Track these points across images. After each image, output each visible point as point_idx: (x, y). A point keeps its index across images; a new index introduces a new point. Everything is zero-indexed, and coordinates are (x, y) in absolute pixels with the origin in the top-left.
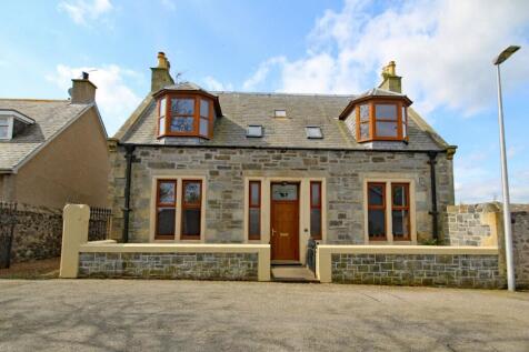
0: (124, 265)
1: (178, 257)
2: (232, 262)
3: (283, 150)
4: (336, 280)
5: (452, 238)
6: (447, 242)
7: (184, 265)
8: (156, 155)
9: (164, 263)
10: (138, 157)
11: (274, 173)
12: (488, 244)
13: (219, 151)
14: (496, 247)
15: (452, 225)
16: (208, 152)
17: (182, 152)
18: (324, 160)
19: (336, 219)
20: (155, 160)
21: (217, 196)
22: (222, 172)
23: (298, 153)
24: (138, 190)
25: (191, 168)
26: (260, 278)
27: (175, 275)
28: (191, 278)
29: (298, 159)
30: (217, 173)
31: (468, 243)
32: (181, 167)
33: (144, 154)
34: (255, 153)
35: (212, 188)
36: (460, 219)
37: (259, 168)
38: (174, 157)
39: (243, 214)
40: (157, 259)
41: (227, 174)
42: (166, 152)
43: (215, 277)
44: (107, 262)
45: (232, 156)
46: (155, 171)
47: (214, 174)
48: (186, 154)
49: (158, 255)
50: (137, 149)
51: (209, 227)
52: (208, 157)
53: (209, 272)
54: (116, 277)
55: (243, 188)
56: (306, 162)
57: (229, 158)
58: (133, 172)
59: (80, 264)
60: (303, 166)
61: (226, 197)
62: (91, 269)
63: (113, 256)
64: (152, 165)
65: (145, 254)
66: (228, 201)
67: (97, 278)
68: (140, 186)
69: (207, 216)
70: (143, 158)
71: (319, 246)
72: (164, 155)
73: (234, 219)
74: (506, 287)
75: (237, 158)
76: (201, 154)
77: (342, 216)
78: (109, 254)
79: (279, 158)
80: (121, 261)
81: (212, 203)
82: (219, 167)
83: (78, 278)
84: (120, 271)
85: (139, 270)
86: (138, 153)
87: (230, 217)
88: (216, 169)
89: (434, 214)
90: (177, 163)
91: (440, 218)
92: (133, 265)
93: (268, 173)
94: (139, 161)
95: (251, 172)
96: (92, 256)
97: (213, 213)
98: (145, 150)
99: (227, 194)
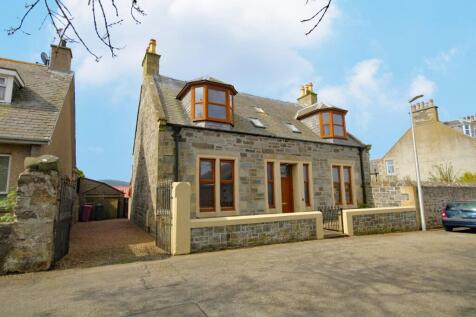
0: (228, 236)
1: (267, 225)
2: (302, 227)
3: (287, 140)
4: (356, 234)
5: (375, 202)
6: (372, 205)
7: (272, 232)
8: (198, 137)
9: (258, 231)
10: (184, 137)
11: (281, 156)
12: (407, 205)
13: (246, 137)
14: (413, 207)
15: (376, 194)
16: (239, 137)
17: (219, 136)
18: (310, 149)
19: (318, 191)
20: (197, 140)
21: (246, 174)
22: (249, 154)
23: (295, 143)
24: (184, 168)
25: (227, 149)
26: (318, 237)
27: (266, 242)
28: (277, 242)
29: (295, 148)
30: (245, 155)
31: (391, 205)
32: (219, 148)
33: (188, 135)
34: (270, 140)
35: (242, 167)
36: (383, 190)
37: (272, 152)
38: (212, 139)
39: (264, 189)
40: (253, 229)
41: (252, 156)
42: (207, 134)
43: (292, 240)
44: (214, 235)
45: (256, 142)
46: (198, 151)
47: (243, 155)
48: (222, 137)
49: (253, 226)
50: (183, 130)
51: (242, 199)
52: (239, 141)
53: (288, 236)
54: (223, 248)
55: (263, 168)
56: (300, 150)
57: (252, 143)
58: (180, 151)
59: (192, 240)
60: (298, 153)
61: (253, 175)
62: (202, 244)
63: (219, 229)
64: (194, 145)
65: (243, 225)
66: (254, 178)
67: (207, 251)
68: (186, 163)
69: (240, 190)
70: (188, 138)
71: (344, 212)
72: (205, 137)
73: (259, 192)
74: (421, 229)
75: (259, 144)
76: (233, 138)
77: (321, 189)
78: (216, 228)
79: (284, 146)
80: (225, 233)
81: (243, 179)
82: (247, 150)
83: (191, 253)
84: (225, 242)
85: (240, 240)
86: (183, 133)
87: (256, 190)
88: (244, 152)
89: (363, 186)
90: (216, 145)
91: (367, 190)
92: (235, 236)
93: (279, 156)
94: (184, 140)
95: (268, 155)
96: (202, 230)
97: (244, 187)
98: (190, 131)
99: (253, 172)
